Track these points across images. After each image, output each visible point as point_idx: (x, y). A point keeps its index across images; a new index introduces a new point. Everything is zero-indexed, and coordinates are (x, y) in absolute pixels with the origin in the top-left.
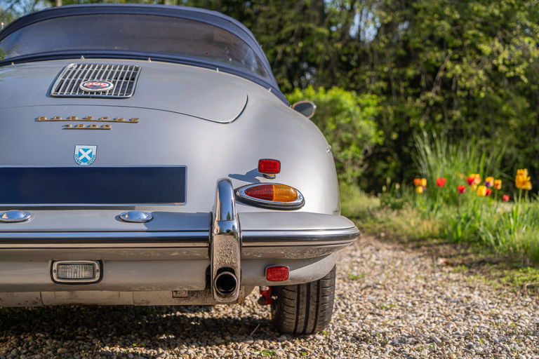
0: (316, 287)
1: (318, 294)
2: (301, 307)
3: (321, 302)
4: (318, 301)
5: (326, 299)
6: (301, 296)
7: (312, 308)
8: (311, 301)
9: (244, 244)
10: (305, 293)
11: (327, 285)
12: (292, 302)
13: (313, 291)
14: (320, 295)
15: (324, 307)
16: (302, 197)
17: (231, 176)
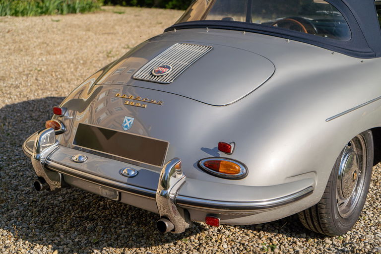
1: (317, 216)
2: (308, 221)
3: (321, 222)
4: (318, 221)
5: (324, 221)
7: (316, 224)
10: (309, 214)
11: (323, 212)
13: (314, 214)
14: (320, 218)
15: (325, 226)
16: (245, 171)
17: (202, 149)
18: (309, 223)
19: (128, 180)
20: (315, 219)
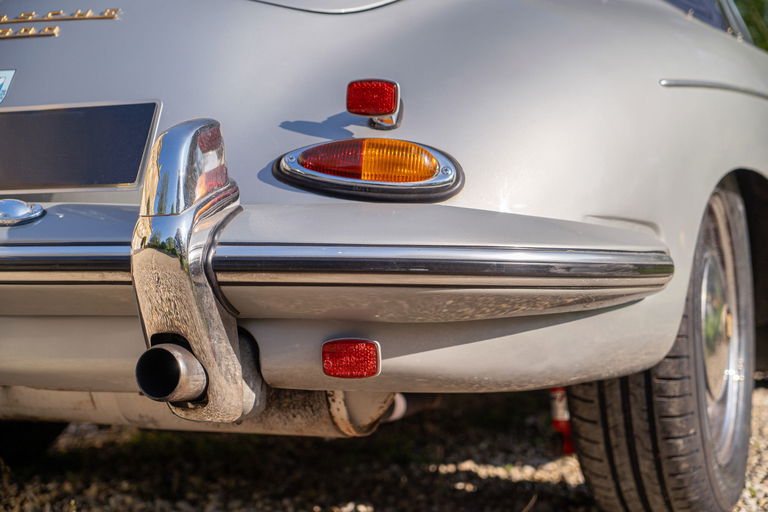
0: (645, 416)
1: (652, 432)
2: (618, 461)
3: (664, 453)
4: (656, 451)
5: (677, 447)
6: (612, 435)
7: (646, 465)
8: (639, 449)
9: (221, 277)
10: (622, 429)
11: (673, 411)
12: (595, 447)
14: (660, 437)
15: (677, 465)
16: (452, 175)
17: (286, 125)
18: (620, 471)
19: (9, 233)
20: (643, 443)
